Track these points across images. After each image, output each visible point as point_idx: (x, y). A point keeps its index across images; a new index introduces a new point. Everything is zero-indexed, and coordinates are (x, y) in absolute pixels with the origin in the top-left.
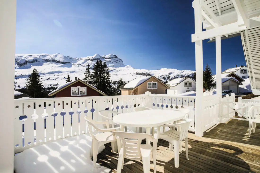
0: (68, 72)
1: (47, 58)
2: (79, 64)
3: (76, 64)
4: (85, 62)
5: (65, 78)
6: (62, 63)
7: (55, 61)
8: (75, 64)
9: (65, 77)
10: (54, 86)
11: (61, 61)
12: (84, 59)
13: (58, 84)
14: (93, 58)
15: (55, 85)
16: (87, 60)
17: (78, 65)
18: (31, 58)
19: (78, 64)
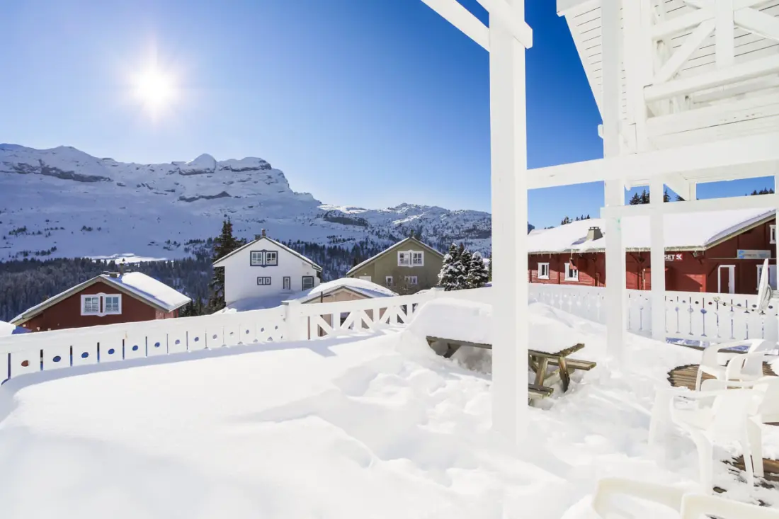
5: (84, 228)
7: (54, 171)
9: (87, 227)
10: (37, 258)
15: (43, 253)
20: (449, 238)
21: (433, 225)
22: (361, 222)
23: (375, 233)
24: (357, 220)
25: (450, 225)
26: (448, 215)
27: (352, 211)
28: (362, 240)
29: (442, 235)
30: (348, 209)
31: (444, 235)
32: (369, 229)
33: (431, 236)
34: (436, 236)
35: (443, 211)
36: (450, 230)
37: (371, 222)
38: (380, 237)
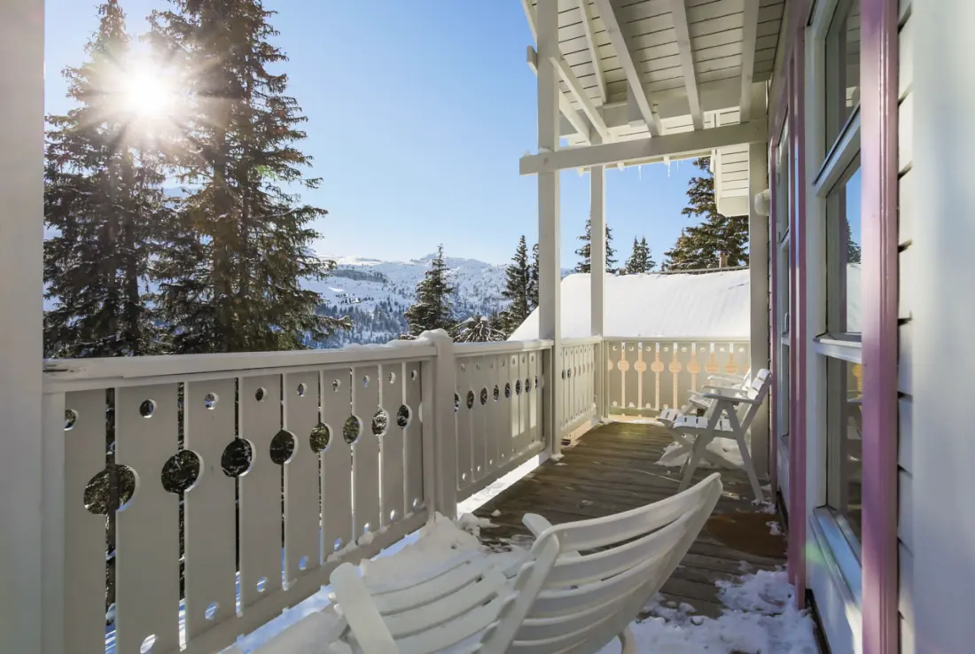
20: (493, 299)
21: (473, 281)
22: (379, 277)
23: (397, 291)
24: (373, 275)
25: (493, 282)
26: (491, 271)
27: (365, 263)
28: (383, 301)
29: (485, 295)
30: (358, 260)
31: (488, 295)
32: (390, 287)
33: (472, 296)
34: (477, 295)
35: (484, 266)
36: (495, 289)
37: (391, 277)
38: (404, 296)
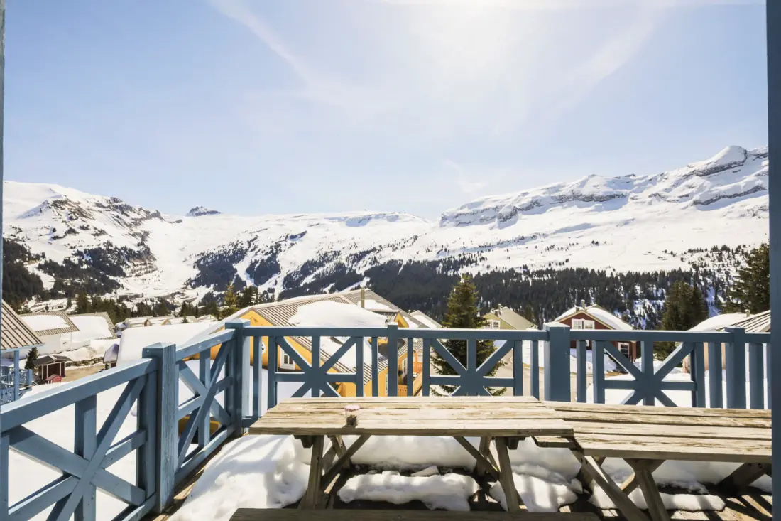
0: (611, 223)
1: (561, 193)
2: (655, 195)
3: (644, 196)
4: (676, 184)
5: (593, 242)
6: (601, 199)
8: (640, 195)
11: (597, 195)
12: (674, 174)
13: (567, 261)
14: (709, 166)
16: (687, 177)
17: (650, 199)
18: (526, 201)
19: (650, 196)
